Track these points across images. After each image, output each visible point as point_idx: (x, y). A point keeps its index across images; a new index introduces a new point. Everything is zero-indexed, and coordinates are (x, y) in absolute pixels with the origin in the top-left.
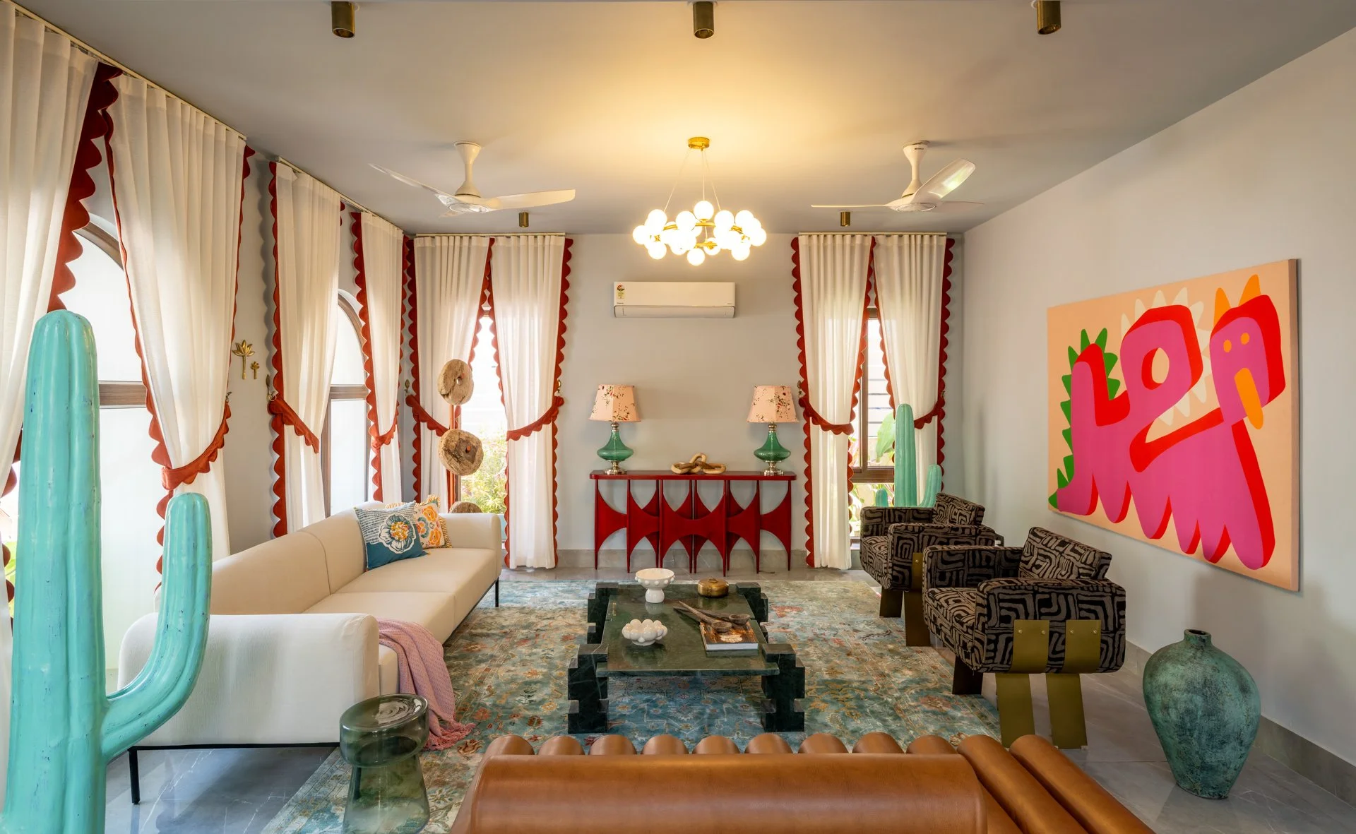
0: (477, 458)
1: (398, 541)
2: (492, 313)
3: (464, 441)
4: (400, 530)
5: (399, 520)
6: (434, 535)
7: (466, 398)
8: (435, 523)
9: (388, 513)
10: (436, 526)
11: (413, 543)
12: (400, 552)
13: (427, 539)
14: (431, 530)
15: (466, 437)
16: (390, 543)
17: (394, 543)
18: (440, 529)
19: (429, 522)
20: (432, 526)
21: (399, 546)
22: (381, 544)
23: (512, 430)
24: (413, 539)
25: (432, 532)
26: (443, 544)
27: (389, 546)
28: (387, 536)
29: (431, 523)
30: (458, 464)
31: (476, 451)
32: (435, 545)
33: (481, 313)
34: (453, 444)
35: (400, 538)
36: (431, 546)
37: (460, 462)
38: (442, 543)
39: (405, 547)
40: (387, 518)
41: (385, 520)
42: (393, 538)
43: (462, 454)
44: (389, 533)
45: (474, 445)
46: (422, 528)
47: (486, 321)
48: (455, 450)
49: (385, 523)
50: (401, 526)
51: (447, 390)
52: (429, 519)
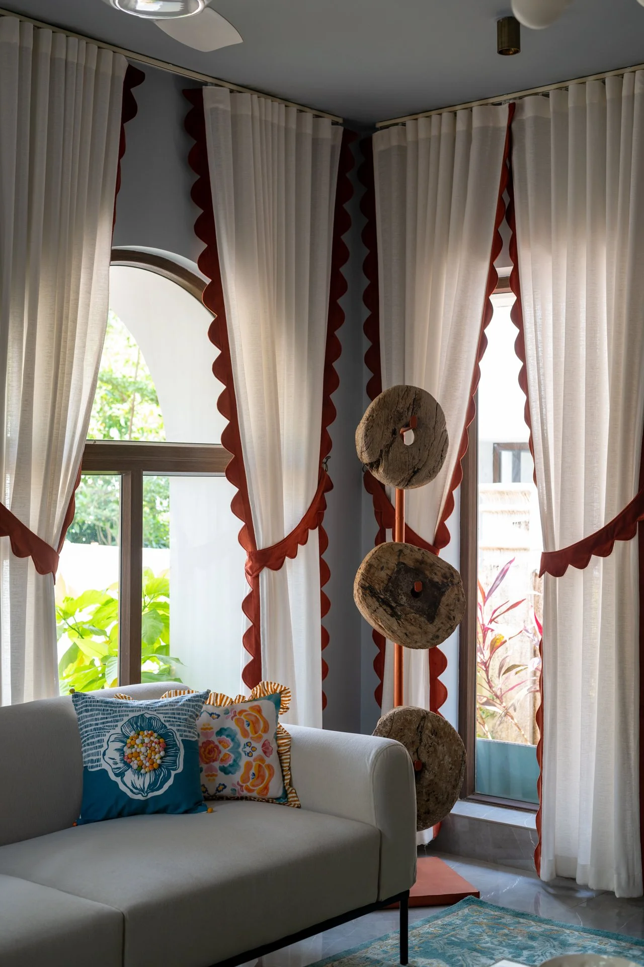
0: (443, 610)
1: (138, 771)
2: (514, 283)
3: (407, 570)
4: (143, 749)
5: (150, 727)
6: (253, 771)
7: (424, 473)
8: (258, 746)
9: (133, 709)
10: (259, 752)
11: (170, 782)
12: (139, 797)
13: (237, 777)
14: (245, 759)
15: (417, 561)
16: (121, 775)
17: (129, 776)
18: (273, 760)
19: (243, 741)
20: (248, 749)
21: (139, 783)
22: (104, 772)
23: (551, 551)
24: (173, 773)
25: (249, 766)
26: (280, 793)
27: (118, 780)
28: (117, 756)
29: (247, 744)
30: (393, 620)
31: (442, 594)
32: (255, 794)
33: (494, 283)
34: (383, 575)
35: (140, 767)
36: (245, 793)
37: (398, 618)
38: (275, 789)
39: (153, 787)
40: (126, 719)
41: (120, 724)
42: (130, 767)
43: (404, 600)
44: (121, 751)
45: (437, 579)
46: (224, 751)
47: (503, 302)
48: (386, 590)
49: (118, 730)
50: (147, 740)
51: (370, 455)
52: (245, 734)
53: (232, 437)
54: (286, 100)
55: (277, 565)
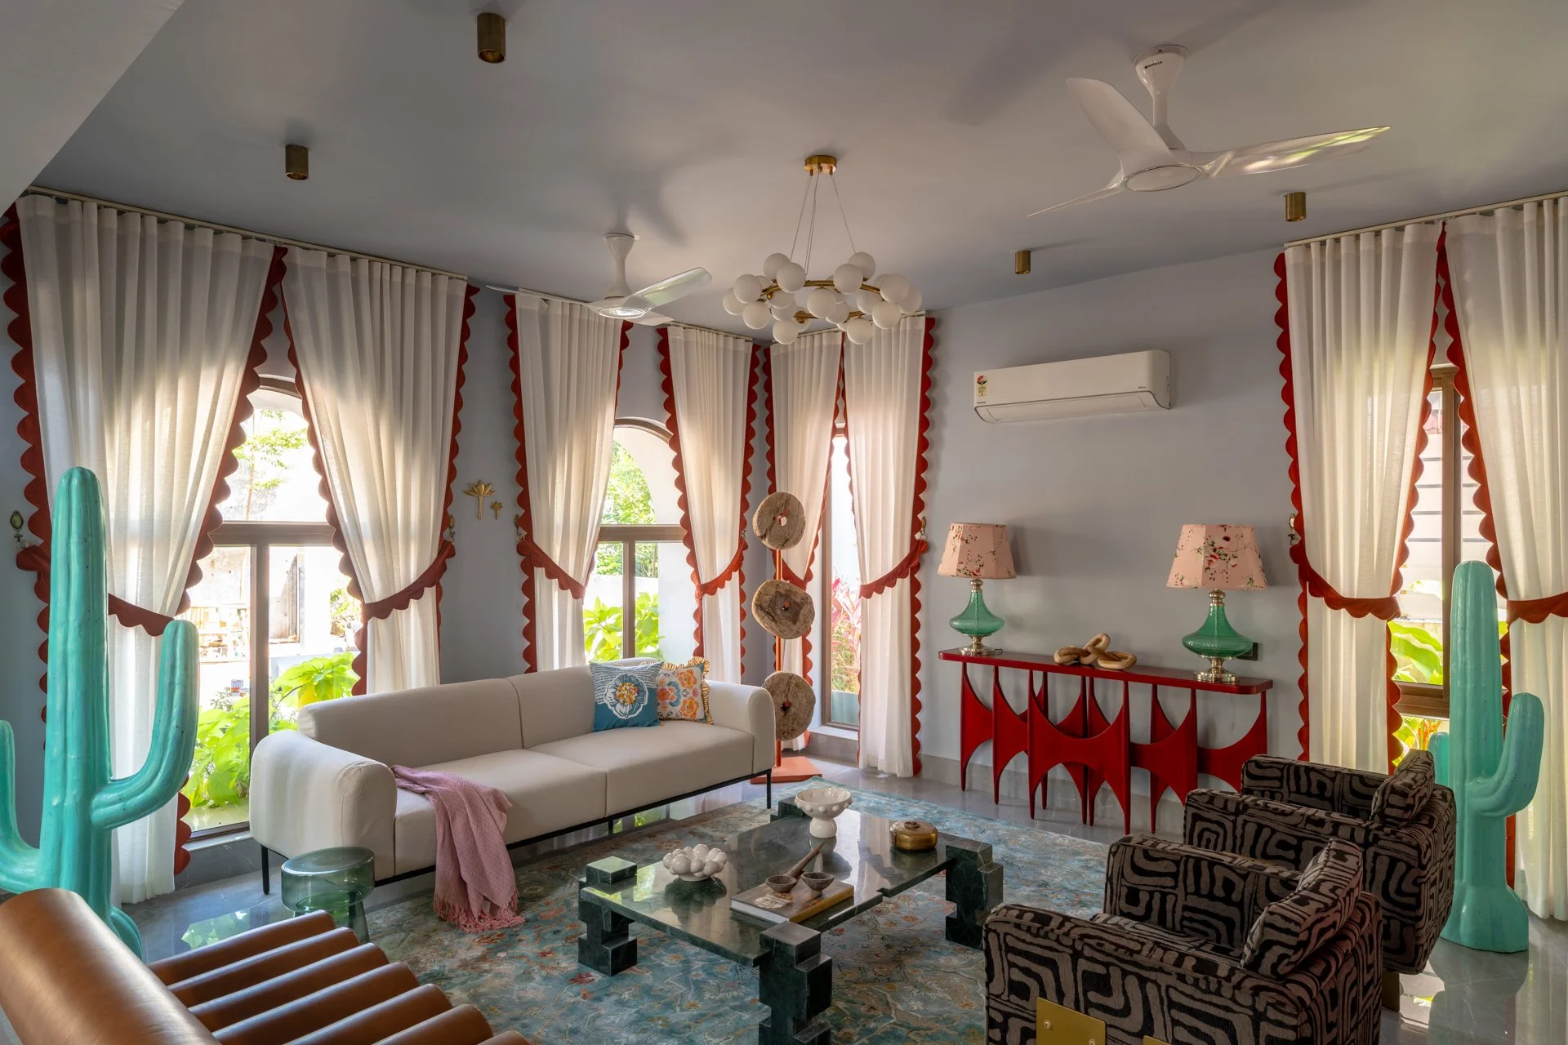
0: (801, 617)
1: (623, 704)
2: (845, 431)
3: (781, 595)
4: (626, 693)
5: (630, 681)
6: (687, 705)
7: (791, 541)
8: (691, 691)
9: (621, 671)
10: (691, 694)
11: (640, 709)
12: (624, 718)
13: (679, 707)
14: (683, 698)
15: (787, 590)
16: (614, 706)
17: (619, 706)
18: (698, 699)
19: (682, 688)
20: (685, 693)
21: (624, 710)
22: (605, 705)
23: (865, 584)
24: (642, 705)
25: (685, 702)
26: (702, 717)
27: (613, 709)
28: (612, 696)
29: (684, 691)
30: (773, 623)
31: (801, 608)
32: (688, 717)
33: (835, 431)
34: (767, 598)
35: (624, 702)
36: (683, 717)
37: (776, 622)
38: (700, 714)
39: (631, 712)
40: (617, 677)
41: (614, 679)
42: (618, 701)
43: (779, 612)
44: (614, 693)
45: (797, 600)
46: (671, 694)
47: (840, 442)
48: (769, 606)
49: (613, 682)
50: (628, 688)
51: (760, 531)
52: (683, 685)
53: (686, 522)
54: (717, 331)
55: (713, 592)
